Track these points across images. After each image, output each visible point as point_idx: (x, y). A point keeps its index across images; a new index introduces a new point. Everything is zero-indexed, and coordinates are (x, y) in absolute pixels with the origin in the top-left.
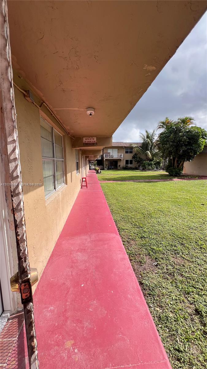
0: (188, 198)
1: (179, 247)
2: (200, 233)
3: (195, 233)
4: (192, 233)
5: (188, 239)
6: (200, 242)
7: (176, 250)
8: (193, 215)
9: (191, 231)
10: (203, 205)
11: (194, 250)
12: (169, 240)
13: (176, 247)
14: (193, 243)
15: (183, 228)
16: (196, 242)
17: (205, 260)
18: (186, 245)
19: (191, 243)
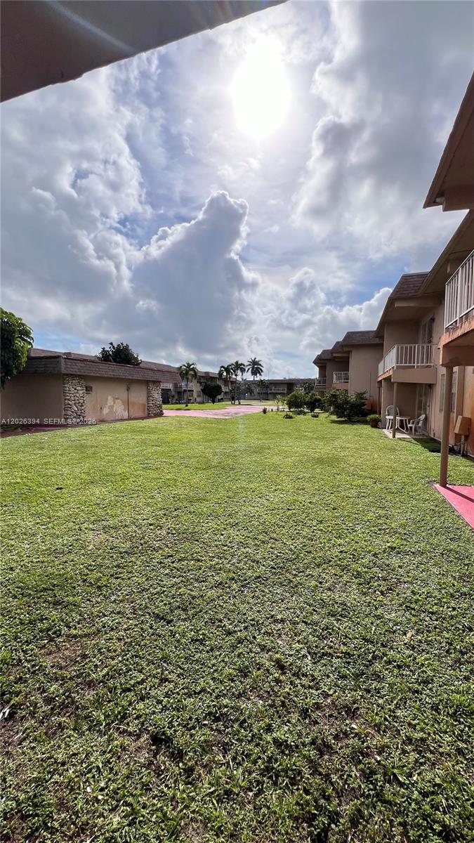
0: (19, 480)
1: (54, 614)
2: (83, 555)
3: (72, 561)
4: (66, 562)
5: (65, 582)
6: (93, 576)
7: (49, 630)
8: (50, 518)
9: (65, 559)
10: (61, 488)
11: (89, 600)
12: (19, 611)
13: (46, 619)
14: (79, 585)
15: (41, 559)
16: (85, 581)
17: (118, 610)
18: (65, 599)
19: (74, 588)
